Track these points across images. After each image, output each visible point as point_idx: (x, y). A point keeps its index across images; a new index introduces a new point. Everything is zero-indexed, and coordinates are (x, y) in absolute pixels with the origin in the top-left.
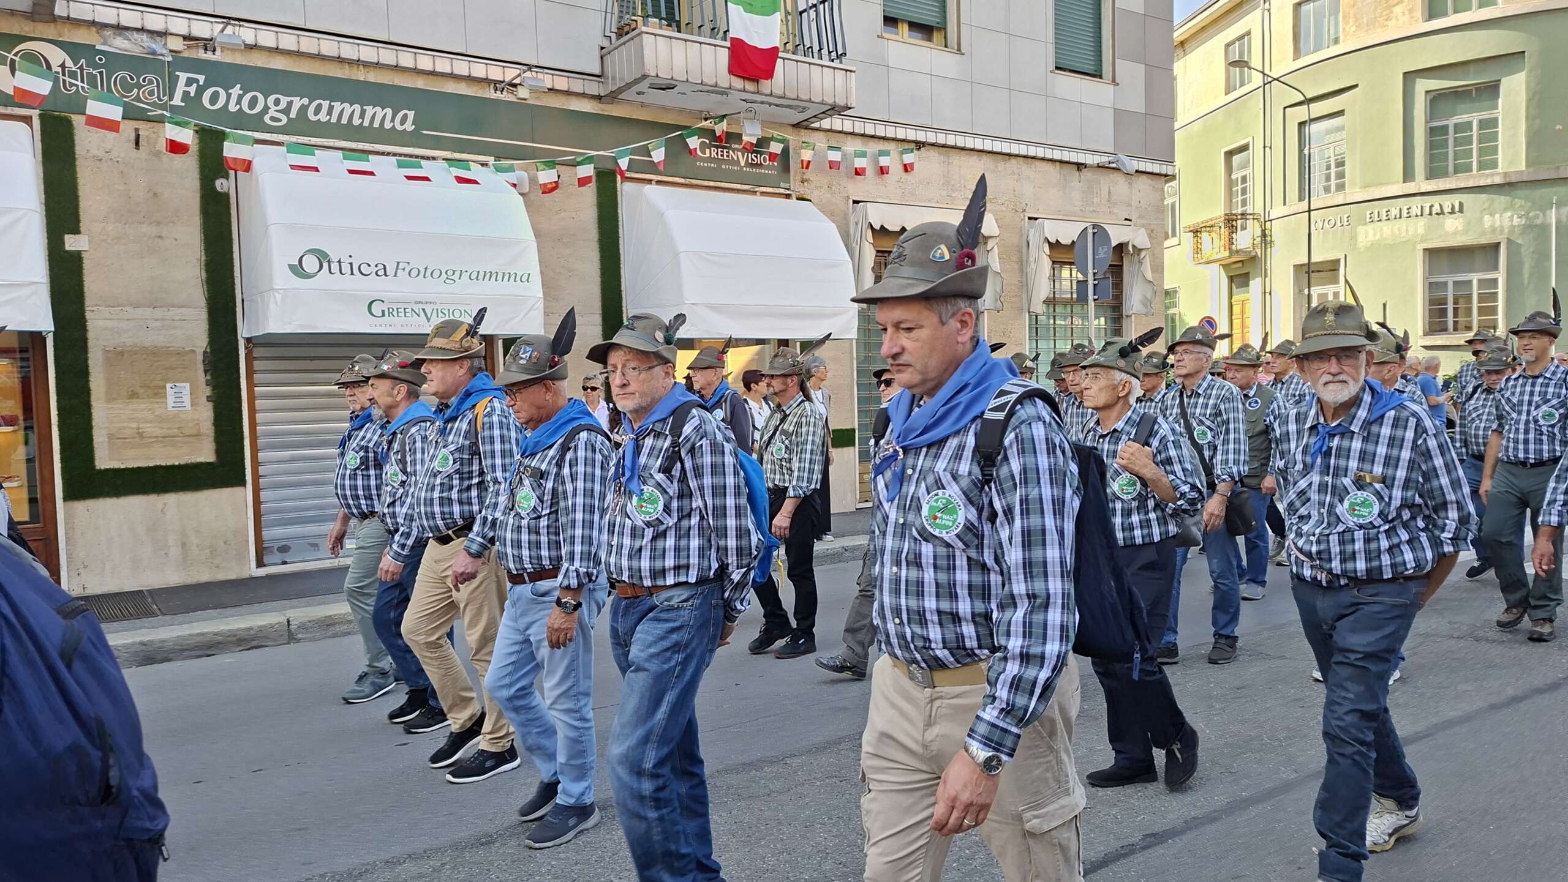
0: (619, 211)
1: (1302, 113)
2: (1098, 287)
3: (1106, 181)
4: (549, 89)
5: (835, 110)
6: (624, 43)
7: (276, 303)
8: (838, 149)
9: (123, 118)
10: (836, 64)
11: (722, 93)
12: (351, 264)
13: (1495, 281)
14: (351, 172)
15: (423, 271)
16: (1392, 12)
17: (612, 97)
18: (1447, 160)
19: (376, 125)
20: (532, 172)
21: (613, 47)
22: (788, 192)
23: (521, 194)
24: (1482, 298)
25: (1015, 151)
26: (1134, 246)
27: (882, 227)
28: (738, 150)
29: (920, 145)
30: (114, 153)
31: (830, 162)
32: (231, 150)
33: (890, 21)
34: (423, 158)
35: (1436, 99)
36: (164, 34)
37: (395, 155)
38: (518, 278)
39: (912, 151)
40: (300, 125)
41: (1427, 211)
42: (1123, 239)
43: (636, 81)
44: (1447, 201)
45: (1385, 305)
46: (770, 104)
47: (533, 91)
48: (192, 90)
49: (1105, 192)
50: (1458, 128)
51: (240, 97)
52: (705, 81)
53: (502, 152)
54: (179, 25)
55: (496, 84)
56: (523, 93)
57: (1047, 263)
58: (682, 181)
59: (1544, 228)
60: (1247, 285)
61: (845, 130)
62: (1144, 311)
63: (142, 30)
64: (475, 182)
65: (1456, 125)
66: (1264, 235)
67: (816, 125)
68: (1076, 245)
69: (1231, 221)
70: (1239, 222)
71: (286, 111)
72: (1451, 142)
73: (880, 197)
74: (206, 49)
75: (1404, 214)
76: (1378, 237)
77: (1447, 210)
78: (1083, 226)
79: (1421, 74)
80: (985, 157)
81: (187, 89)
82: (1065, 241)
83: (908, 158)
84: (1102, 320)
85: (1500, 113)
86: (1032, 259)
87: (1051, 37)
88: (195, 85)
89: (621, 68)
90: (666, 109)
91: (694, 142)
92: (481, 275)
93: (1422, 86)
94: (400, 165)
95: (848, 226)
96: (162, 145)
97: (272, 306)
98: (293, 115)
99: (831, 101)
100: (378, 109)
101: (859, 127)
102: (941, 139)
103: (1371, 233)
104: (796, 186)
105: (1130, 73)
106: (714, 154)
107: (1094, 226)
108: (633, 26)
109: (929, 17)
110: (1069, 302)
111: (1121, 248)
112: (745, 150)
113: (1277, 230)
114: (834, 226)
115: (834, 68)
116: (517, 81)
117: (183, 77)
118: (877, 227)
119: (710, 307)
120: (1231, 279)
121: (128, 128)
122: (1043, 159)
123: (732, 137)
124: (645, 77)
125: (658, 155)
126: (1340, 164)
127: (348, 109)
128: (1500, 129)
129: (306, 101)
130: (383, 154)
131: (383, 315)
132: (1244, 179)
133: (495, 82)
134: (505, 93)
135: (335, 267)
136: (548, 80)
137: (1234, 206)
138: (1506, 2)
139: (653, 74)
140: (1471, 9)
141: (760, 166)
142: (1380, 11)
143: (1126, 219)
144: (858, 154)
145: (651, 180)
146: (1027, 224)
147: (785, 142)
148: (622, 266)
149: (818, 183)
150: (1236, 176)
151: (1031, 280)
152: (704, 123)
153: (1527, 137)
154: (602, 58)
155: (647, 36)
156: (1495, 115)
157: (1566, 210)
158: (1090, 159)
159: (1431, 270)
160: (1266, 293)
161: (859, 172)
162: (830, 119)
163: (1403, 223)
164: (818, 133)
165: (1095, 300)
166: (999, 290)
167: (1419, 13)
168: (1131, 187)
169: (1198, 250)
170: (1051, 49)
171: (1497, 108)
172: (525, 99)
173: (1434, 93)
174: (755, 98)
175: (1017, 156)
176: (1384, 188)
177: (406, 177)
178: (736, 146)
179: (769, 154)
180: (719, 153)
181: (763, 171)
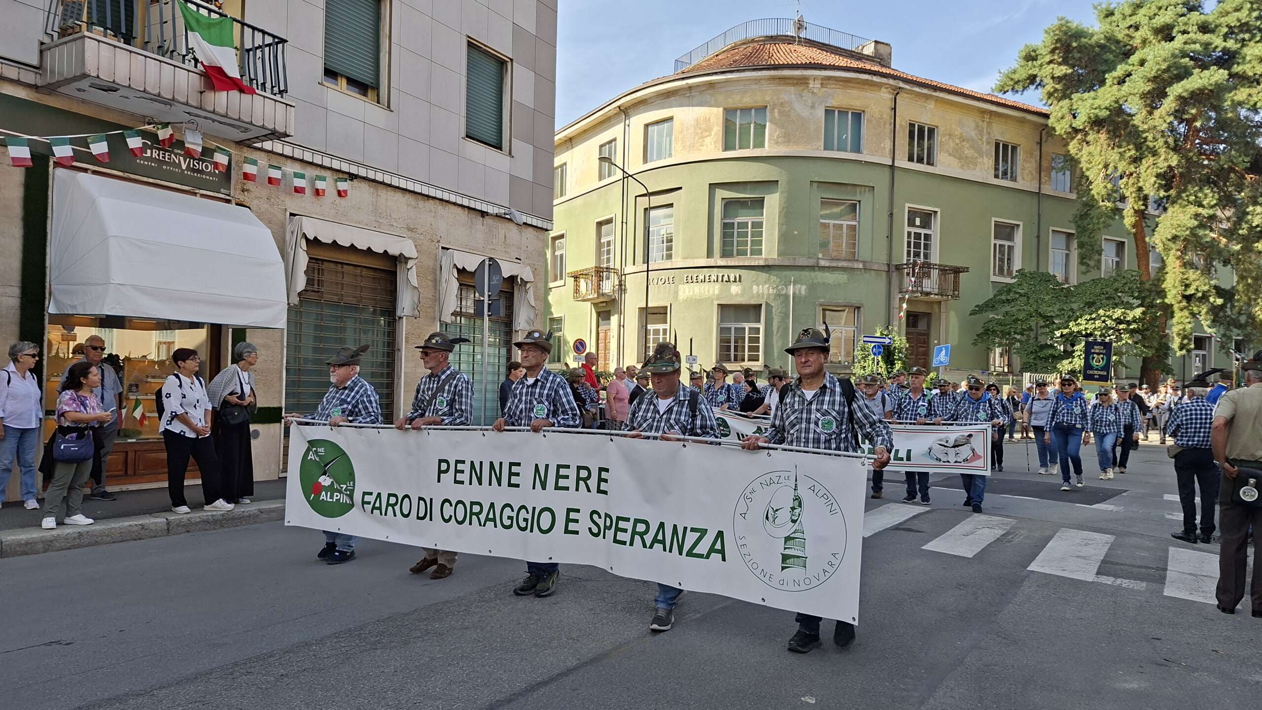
0: (50, 193)
1: (644, 202)
2: (492, 306)
3: (502, 228)
5: (275, 135)
6: (66, 43)
8: (279, 168)
10: (278, 97)
11: (165, 103)
13: (759, 328)
16: (704, 140)
17: (50, 89)
18: (733, 246)
21: (53, 44)
22: (227, 197)
24: (750, 340)
25: (432, 194)
26: (521, 279)
27: (315, 238)
28: (180, 155)
29: (353, 177)
31: (270, 178)
33: (330, 73)
35: (729, 204)
39: (346, 181)
41: (720, 279)
42: (514, 273)
43: (75, 79)
44: (733, 274)
45: (691, 340)
49: (502, 236)
50: (741, 225)
52: (148, 89)
57: (455, 284)
58: (120, 174)
59: (787, 297)
60: (609, 319)
61: (285, 153)
65: (738, 223)
66: (620, 285)
67: (259, 145)
68: (477, 272)
69: (600, 273)
70: (604, 273)
72: (736, 234)
73: (317, 214)
75: (707, 279)
76: (691, 293)
77: (732, 279)
78: (481, 259)
79: (719, 186)
80: (408, 196)
82: (471, 268)
83: (342, 186)
85: (764, 219)
86: (443, 280)
87: (463, 112)
89: (61, 63)
90: (108, 109)
91: (134, 142)
93: (721, 194)
95: (284, 232)
99: (271, 127)
101: (298, 154)
102: (371, 175)
103: (687, 290)
104: (235, 192)
105: (523, 150)
106: (155, 155)
107: (491, 259)
109: (365, 77)
110: (468, 316)
111: (512, 279)
112: (188, 156)
113: (630, 282)
114: (269, 231)
115: (276, 101)
118: (311, 238)
119: (139, 289)
120: (599, 314)
122: (455, 204)
123: (175, 144)
124: (85, 76)
125: (99, 148)
126: (670, 241)
128: (764, 229)
132: (609, 243)
137: (602, 261)
138: (770, 146)
139: (92, 75)
140: (749, 148)
141: (201, 172)
142: (697, 139)
143: (517, 258)
144: (296, 175)
145: (88, 169)
146: (440, 252)
147: (230, 156)
148: (48, 244)
149: (257, 193)
150: (604, 240)
151: (442, 297)
152: (147, 127)
153: (779, 236)
154: (41, 52)
155: (90, 40)
156: (761, 220)
157: (798, 286)
158: (490, 209)
159: (722, 318)
160: (621, 326)
161: (299, 190)
162: (270, 142)
163: (706, 285)
164: (259, 153)
165: (489, 316)
166: (416, 301)
167: (720, 145)
168: (521, 235)
169: (577, 291)
170: (463, 121)
171: (763, 215)
173: (726, 200)
174: (197, 112)
175: (434, 198)
176: (695, 261)
178: (179, 151)
179: (211, 164)
180: (161, 155)
181: (204, 177)
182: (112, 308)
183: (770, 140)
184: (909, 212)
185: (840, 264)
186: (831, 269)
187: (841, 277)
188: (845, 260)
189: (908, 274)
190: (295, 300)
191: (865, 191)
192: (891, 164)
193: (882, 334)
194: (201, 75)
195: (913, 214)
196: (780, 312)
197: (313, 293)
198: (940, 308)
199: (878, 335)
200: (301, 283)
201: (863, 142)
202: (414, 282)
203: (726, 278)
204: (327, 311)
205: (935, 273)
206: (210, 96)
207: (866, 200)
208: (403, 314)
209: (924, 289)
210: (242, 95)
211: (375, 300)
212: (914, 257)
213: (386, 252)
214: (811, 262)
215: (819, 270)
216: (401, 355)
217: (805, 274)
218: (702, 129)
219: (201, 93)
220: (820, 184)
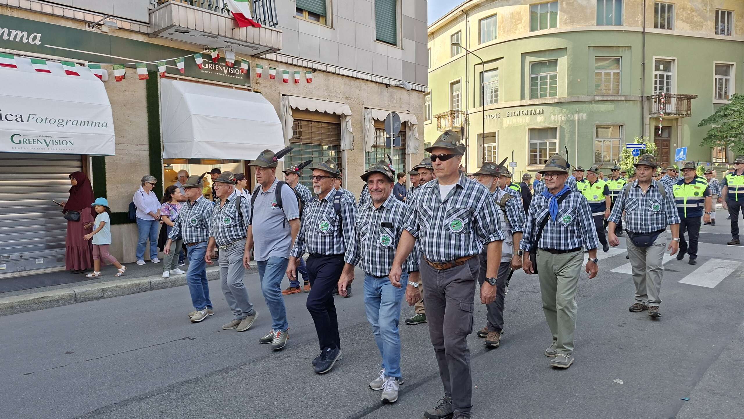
0: (159, 93)
1: (480, 68)
2: (395, 141)
3: (399, 93)
4: (119, 28)
5: (272, 50)
6: (162, 8)
8: (274, 69)
10: (273, 28)
11: (214, 37)
13: (555, 143)
15: (44, 120)
16: (517, 27)
17: (155, 35)
18: (538, 92)
19: (18, 40)
20: (110, 70)
21: (155, 9)
22: (249, 88)
23: (102, 81)
24: (551, 150)
25: (358, 76)
26: (411, 123)
27: (297, 108)
28: (223, 66)
29: (314, 70)
31: (271, 75)
33: (299, 10)
34: (45, 59)
35: (534, 65)
37: (29, 56)
38: (100, 125)
39: (311, 73)
41: (529, 113)
42: (406, 120)
43: (168, 28)
44: (538, 109)
45: (513, 152)
47: (111, 28)
49: (398, 98)
52: (205, 30)
53: (92, 59)
55: (89, 24)
56: (105, 29)
57: (373, 129)
58: (193, 79)
59: (573, 121)
61: (278, 60)
62: (415, 152)
64: (76, 74)
65: (541, 77)
66: (466, 121)
67: (263, 57)
68: (386, 121)
69: (453, 114)
70: (456, 114)
72: (539, 84)
73: (296, 93)
75: (521, 114)
76: (511, 123)
77: (537, 112)
78: (387, 113)
79: (527, 55)
80: (345, 78)
82: (381, 119)
83: (309, 76)
84: (397, 156)
85: (558, 73)
86: (366, 127)
87: (374, 26)
89: (160, 20)
90: (184, 43)
91: (199, 61)
92: (79, 123)
93: (529, 59)
94: (33, 63)
95: (280, 106)
99: (270, 46)
100: (19, 32)
101: (284, 59)
102: (324, 68)
103: (508, 121)
104: (253, 86)
105: (409, 45)
106: (210, 67)
107: (393, 113)
109: (318, 10)
110: (382, 147)
111: (405, 123)
112: (227, 66)
113: (472, 119)
114: (273, 106)
115: (272, 30)
116: (101, 23)
118: (294, 108)
119: (208, 143)
122: (371, 81)
123: (220, 60)
124: (172, 26)
125: (181, 65)
126: (496, 91)
128: (558, 80)
130: (22, 55)
131: (21, 143)
132: (458, 95)
133: (89, 22)
134: (94, 28)
136: (119, 24)
137: (454, 107)
138: (560, 26)
139: (176, 25)
140: (547, 28)
142: (512, 26)
143: (407, 111)
144: (284, 72)
145: (177, 78)
146: (364, 110)
147: (249, 64)
148: (160, 120)
149: (264, 85)
150: (455, 94)
151: (366, 136)
152: (205, 51)
153: (568, 83)
154: (149, 14)
155: (174, 5)
156: (556, 74)
157: (582, 114)
158: (392, 83)
159: (531, 138)
161: (285, 81)
162: (270, 54)
163: (520, 117)
164: (264, 61)
165: (394, 146)
166: (352, 140)
167: (528, 28)
168: (410, 97)
169: (439, 126)
170: (374, 31)
171: (556, 71)
172: (106, 32)
173: (533, 63)
174: (231, 41)
175: (359, 79)
176: (513, 102)
177: (36, 70)
178: (222, 64)
179: (239, 69)
180: (213, 67)
181: (236, 77)
182: (196, 154)
183: (560, 22)
184: (655, 61)
185: (609, 98)
186: (603, 102)
187: (610, 107)
188: (612, 95)
189: (655, 102)
190: (288, 144)
191: (625, 50)
192: (642, 31)
193: (638, 142)
194: (232, 19)
195: (658, 62)
196: (569, 132)
197: (297, 139)
198: (677, 123)
199: (636, 142)
200: (290, 135)
201: (623, 18)
202: (350, 129)
203: (533, 112)
204: (304, 150)
205: (674, 100)
206: (237, 30)
207: (626, 56)
208: (345, 148)
209: (667, 111)
210: (254, 28)
211: (329, 141)
212: (659, 90)
213: (334, 113)
214: (589, 98)
215: (594, 103)
216: (345, 172)
217: (586, 106)
218: (516, 18)
219: (233, 29)
220: (595, 48)
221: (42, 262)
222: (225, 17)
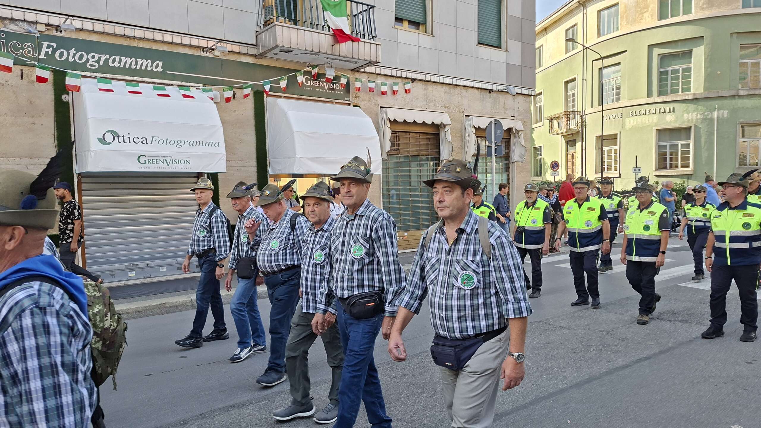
0: (265, 111)
1: (599, 64)
2: (497, 150)
3: (502, 98)
4: (229, 51)
5: (370, 63)
6: (267, 30)
7: (91, 156)
8: (373, 82)
9: (14, 64)
10: (372, 41)
11: (316, 55)
12: (129, 138)
13: (689, 144)
14: (130, 92)
15: (165, 141)
16: (643, 16)
17: (262, 56)
18: (667, 87)
19: (143, 68)
20: (221, 92)
21: (262, 31)
22: (349, 102)
23: (215, 103)
24: (683, 153)
25: (459, 83)
26: (516, 129)
27: (395, 120)
28: (324, 82)
29: (413, 80)
30: (10, 82)
31: (370, 88)
32: (69, 81)
33: (399, 20)
34: (167, 85)
35: (663, 58)
36: (35, 23)
37: (152, 83)
38: (213, 145)
39: (409, 83)
40: (105, 68)
41: (658, 111)
42: (510, 126)
43: (273, 48)
44: (667, 107)
45: (636, 157)
46: (340, 60)
47: (222, 52)
48: (50, 51)
49: (502, 104)
50: (673, 72)
51: (74, 55)
52: (307, 48)
53: (206, 83)
54: (43, 18)
55: (204, 49)
56: (217, 53)
57: (474, 137)
58: (296, 96)
59: (712, 120)
60: (575, 146)
61: (377, 72)
62: (521, 160)
63: (24, 21)
64: (192, 97)
65: (672, 71)
66: (582, 122)
67: (363, 70)
68: (487, 129)
69: (567, 115)
70: (571, 115)
71: (98, 61)
72: (669, 78)
73: (394, 105)
74: (57, 31)
75: (648, 113)
76: (635, 123)
77: (667, 111)
78: (489, 120)
79: (656, 46)
80: (445, 86)
81: (48, 50)
82: (483, 127)
83: (408, 87)
84: (501, 164)
85: (692, 65)
86: (467, 135)
87: (477, 29)
88: (51, 48)
89: (266, 41)
90: (288, 61)
91: (301, 78)
92: (195, 143)
93: (657, 51)
94: (155, 89)
95: (378, 118)
96: (35, 79)
97: (90, 159)
98: (101, 63)
99: (369, 59)
100: (144, 60)
101: (383, 71)
102: (423, 78)
103: (632, 121)
104: (352, 99)
105: (515, 46)
106: (312, 84)
107: (495, 120)
108: (272, 21)
109: (418, 18)
110: (484, 156)
111: (509, 130)
112: (327, 82)
113: (589, 120)
114: (371, 119)
115: (370, 43)
116: (213, 48)
117: (45, 44)
118: (392, 120)
119: (309, 159)
120: (567, 143)
121: (16, 70)
122: (472, 87)
123: (321, 76)
124: (277, 46)
125: (283, 84)
126: (618, 88)
127: (129, 61)
128: (692, 73)
129: (108, 56)
130: (147, 82)
131: (145, 163)
132: (573, 95)
133: (203, 48)
134: (208, 53)
135: (121, 139)
136: (229, 47)
137: (569, 108)
138: (696, 12)
139: (281, 45)
140: (679, 15)
141: (334, 89)
142: (637, 15)
143: (512, 116)
144: (383, 84)
145: (281, 96)
146: (464, 118)
147: (348, 78)
148: (267, 138)
149: (363, 99)
150: (570, 93)
151: (466, 145)
152: (308, 69)
153: (704, 76)
154: (256, 36)
155: (278, 26)
156: (690, 66)
157: (721, 111)
158: (496, 88)
159: (659, 139)
160: (583, 149)
161: (383, 93)
162: (369, 67)
163: (647, 117)
164: (363, 74)
165: (495, 156)
166: (452, 149)
167: (656, 17)
168: (514, 101)
169: (551, 129)
170: (477, 34)
171: (691, 63)
172: (218, 56)
173: (662, 55)
174: (332, 56)
175: (460, 86)
176: (638, 100)
177: (158, 95)
178: (324, 80)
179: (339, 84)
180: (315, 83)
181: (336, 92)
182: (299, 170)
183: (696, 7)
185: (757, 92)
186: (749, 97)
187: (758, 102)
190: (386, 156)
194: (332, 36)
196: (707, 132)
197: (394, 151)
200: (388, 147)
202: (450, 139)
203: (662, 110)
204: (402, 160)
206: (337, 46)
210: (353, 43)
211: (428, 151)
213: (433, 123)
214: (732, 93)
215: (739, 98)
217: (727, 102)
218: (641, 7)
219: (333, 46)
220: (740, 34)
221: (165, 270)
222: (326, 34)
